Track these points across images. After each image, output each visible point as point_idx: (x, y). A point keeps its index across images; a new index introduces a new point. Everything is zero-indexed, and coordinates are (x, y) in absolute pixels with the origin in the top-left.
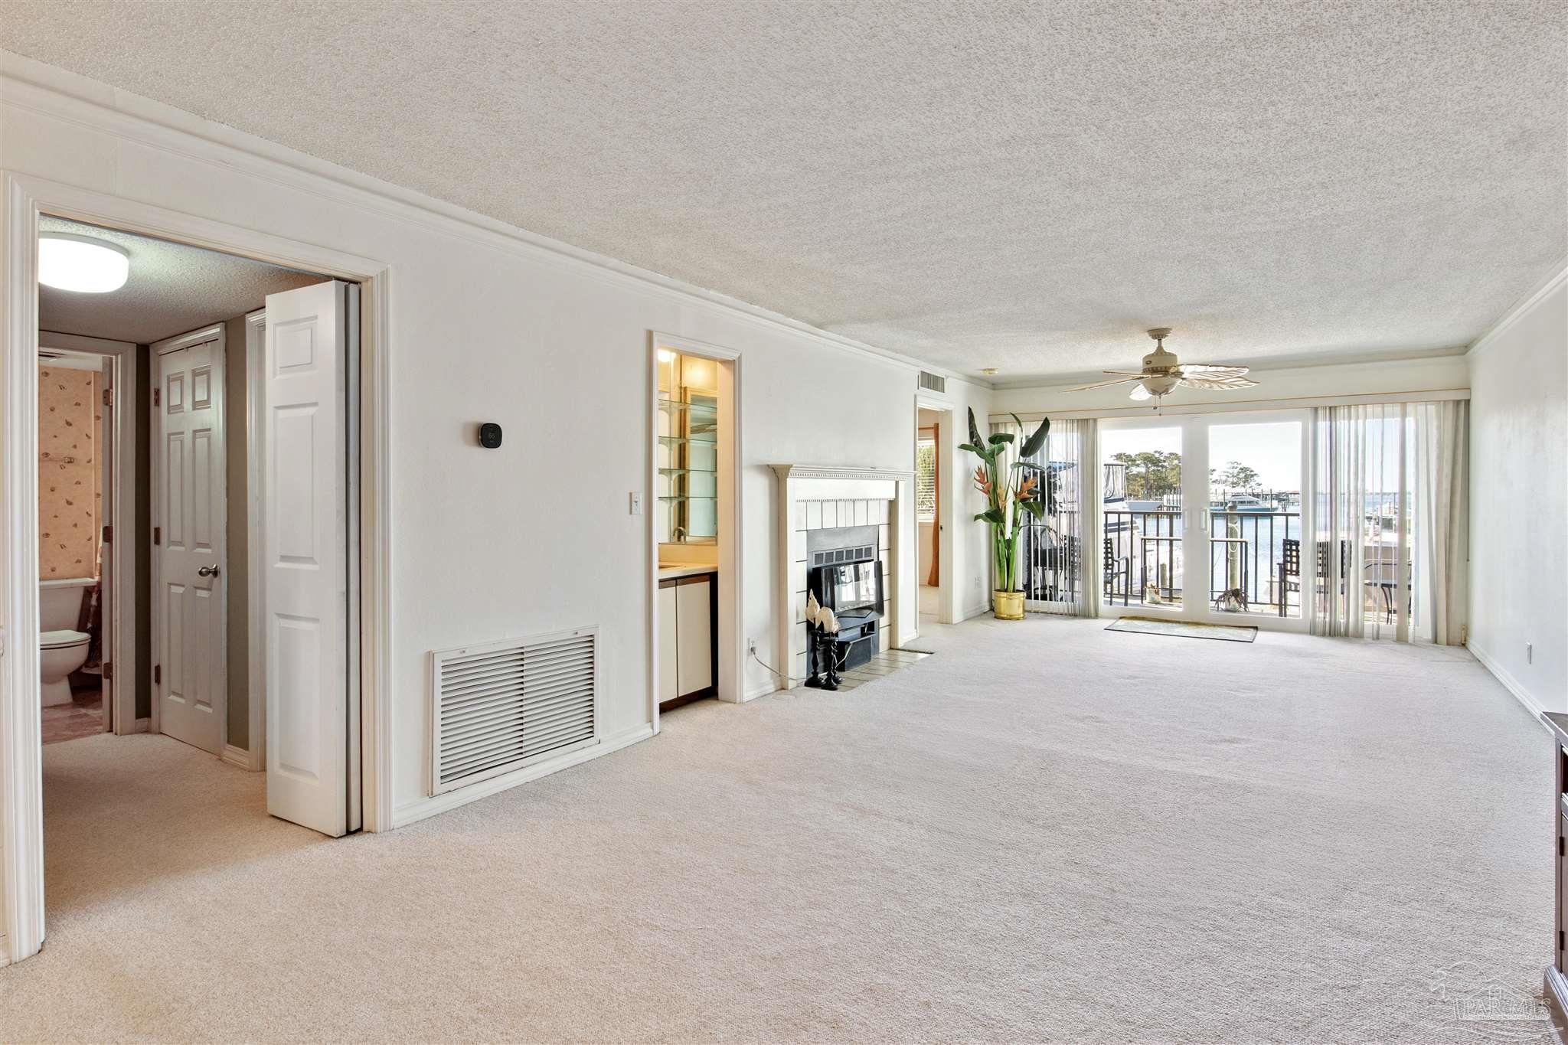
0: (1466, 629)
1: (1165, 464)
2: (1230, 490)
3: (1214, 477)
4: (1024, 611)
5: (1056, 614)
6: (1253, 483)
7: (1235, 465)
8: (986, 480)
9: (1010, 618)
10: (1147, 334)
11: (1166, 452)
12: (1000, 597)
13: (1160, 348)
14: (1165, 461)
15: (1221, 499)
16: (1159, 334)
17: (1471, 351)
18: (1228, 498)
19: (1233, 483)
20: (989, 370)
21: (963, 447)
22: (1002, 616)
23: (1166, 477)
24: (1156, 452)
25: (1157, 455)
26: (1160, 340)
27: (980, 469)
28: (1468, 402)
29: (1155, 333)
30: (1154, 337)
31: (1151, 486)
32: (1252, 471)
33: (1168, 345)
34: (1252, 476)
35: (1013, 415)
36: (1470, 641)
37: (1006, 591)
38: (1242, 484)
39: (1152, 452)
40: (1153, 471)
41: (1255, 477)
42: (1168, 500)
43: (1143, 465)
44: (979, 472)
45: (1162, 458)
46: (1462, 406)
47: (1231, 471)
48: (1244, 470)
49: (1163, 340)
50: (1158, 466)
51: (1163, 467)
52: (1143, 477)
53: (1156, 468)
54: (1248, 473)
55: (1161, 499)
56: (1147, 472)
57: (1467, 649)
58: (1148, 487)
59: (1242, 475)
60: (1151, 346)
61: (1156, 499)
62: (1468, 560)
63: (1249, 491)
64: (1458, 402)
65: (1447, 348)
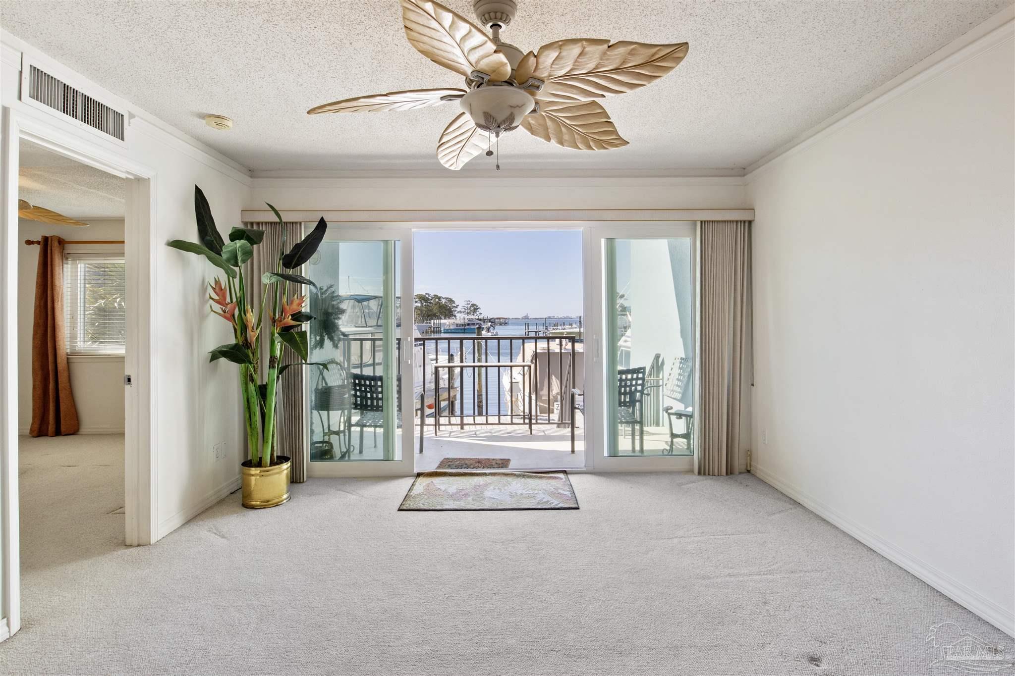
0: (750, 454)
1: (432, 301)
2: (467, 317)
3: (458, 309)
6: (478, 313)
7: (469, 302)
8: (228, 300)
9: (265, 505)
11: (432, 294)
12: (250, 475)
14: (431, 300)
15: (462, 322)
18: (466, 321)
19: (468, 313)
21: (178, 244)
22: (253, 503)
23: (432, 309)
24: (426, 294)
25: (427, 296)
27: (217, 282)
28: (749, 222)
31: (424, 315)
32: (477, 306)
34: (478, 309)
36: (759, 466)
37: (259, 464)
38: (472, 313)
39: (424, 294)
40: (425, 305)
41: (479, 310)
42: (434, 323)
43: (419, 302)
44: (217, 287)
45: (430, 298)
46: (743, 226)
47: (467, 306)
48: (473, 305)
50: (428, 302)
51: (430, 303)
52: (419, 309)
53: (426, 304)
54: (475, 307)
55: (430, 323)
56: (422, 306)
57: (754, 475)
58: (422, 315)
59: (472, 308)
61: (427, 323)
62: (752, 385)
63: (477, 317)
64: (737, 223)
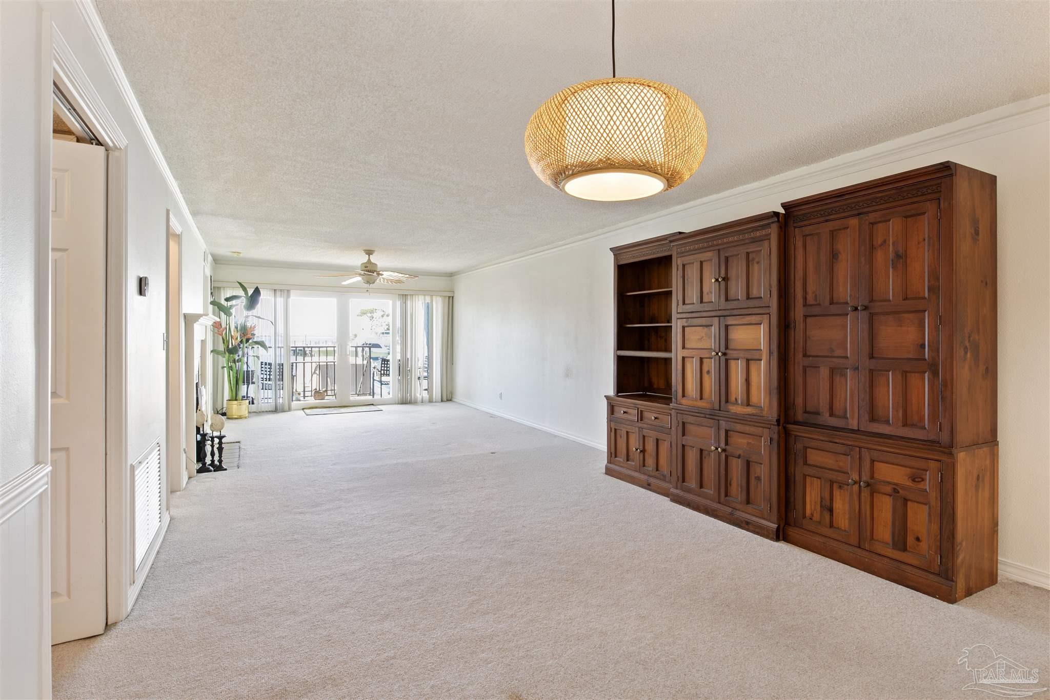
0: (452, 393)
4: (249, 413)
5: (267, 412)
9: (240, 418)
10: (363, 252)
12: (232, 404)
13: (369, 259)
16: (369, 253)
17: (455, 277)
20: (238, 253)
22: (235, 417)
26: (369, 256)
28: (453, 297)
29: (367, 252)
30: (367, 254)
33: (373, 259)
35: (240, 284)
36: (455, 398)
37: (236, 400)
46: (451, 298)
49: (371, 256)
57: (454, 401)
60: (365, 259)
62: (453, 364)
64: (449, 297)
65: (446, 273)
